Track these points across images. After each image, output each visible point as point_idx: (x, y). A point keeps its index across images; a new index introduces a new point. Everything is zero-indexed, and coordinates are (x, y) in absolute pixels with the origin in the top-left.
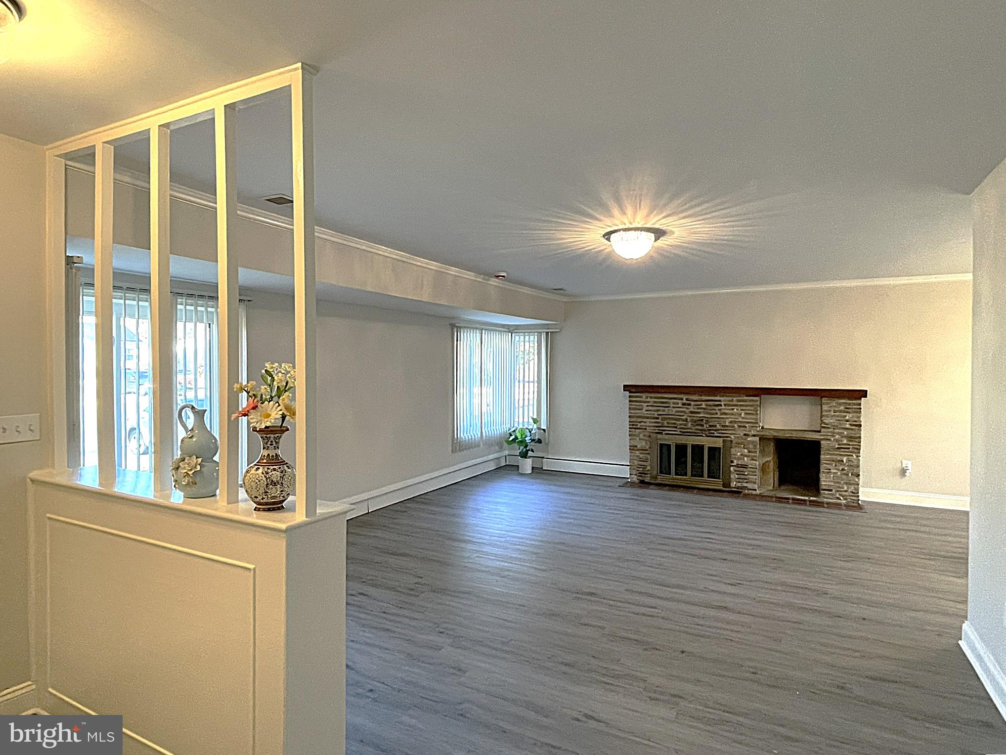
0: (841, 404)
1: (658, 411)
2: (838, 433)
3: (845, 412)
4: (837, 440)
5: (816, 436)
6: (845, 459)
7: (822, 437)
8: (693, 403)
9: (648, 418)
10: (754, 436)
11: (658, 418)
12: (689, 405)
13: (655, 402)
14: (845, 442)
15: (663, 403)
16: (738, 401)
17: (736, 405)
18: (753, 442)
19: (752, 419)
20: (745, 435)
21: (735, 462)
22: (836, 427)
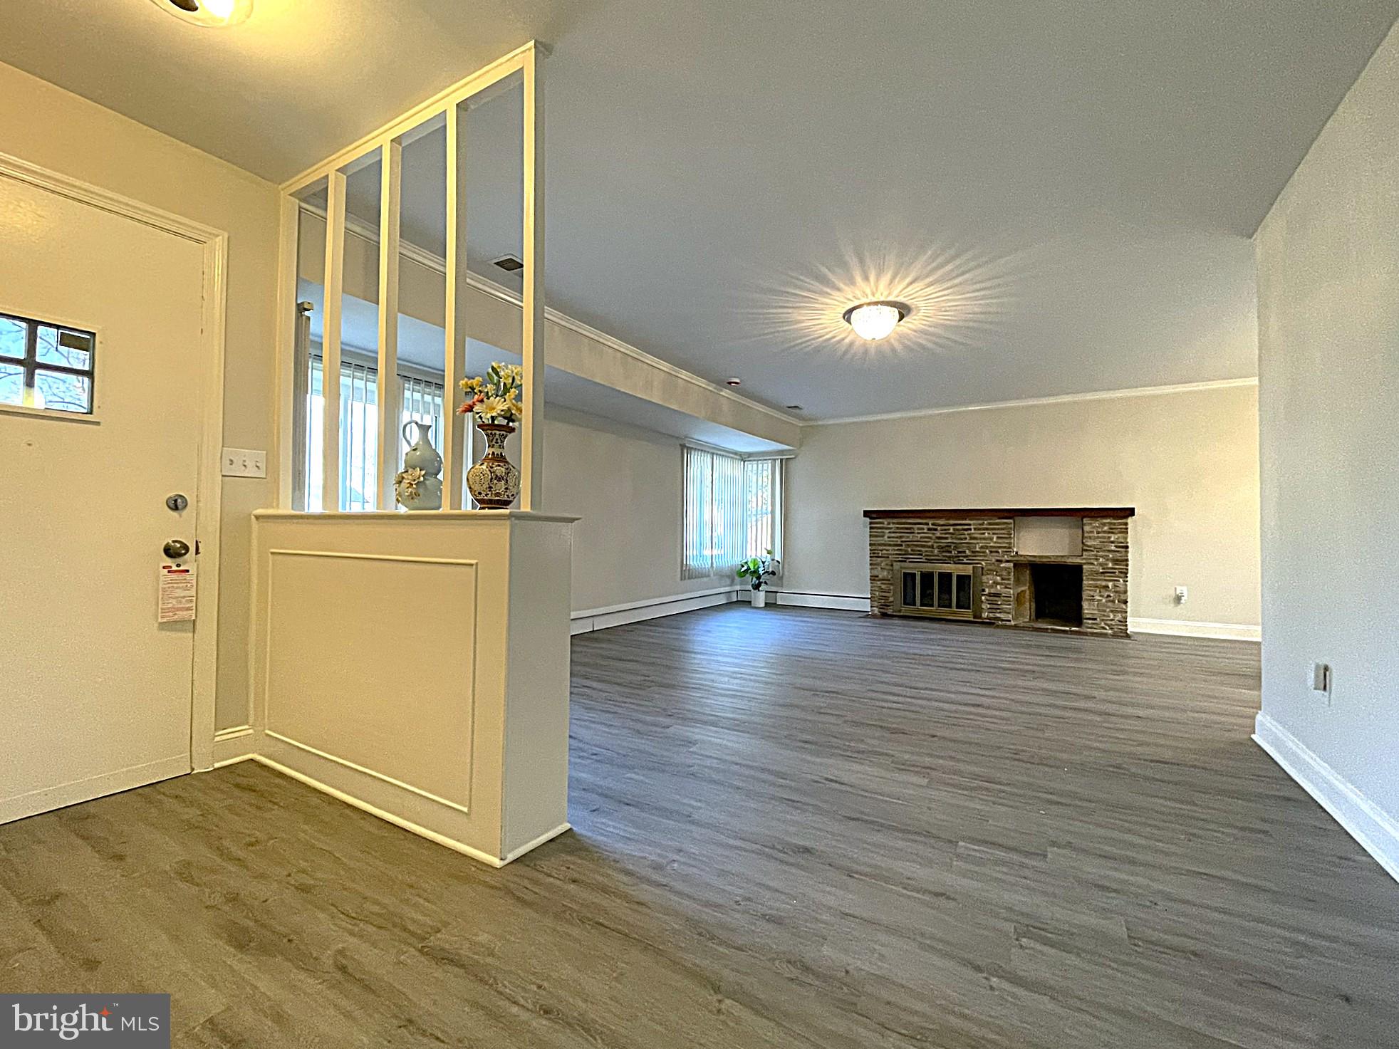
0: (1104, 524)
1: (901, 537)
2: (1102, 557)
3: (1109, 533)
4: (1101, 564)
5: (1078, 560)
6: (1110, 584)
7: (1084, 561)
8: (939, 528)
9: (890, 545)
10: (1008, 561)
11: (901, 545)
12: (936, 530)
13: (898, 528)
14: (1110, 565)
15: (907, 529)
16: (990, 524)
17: (987, 529)
18: (1006, 569)
19: (1004, 543)
20: (997, 561)
21: (987, 590)
22: (1099, 549)
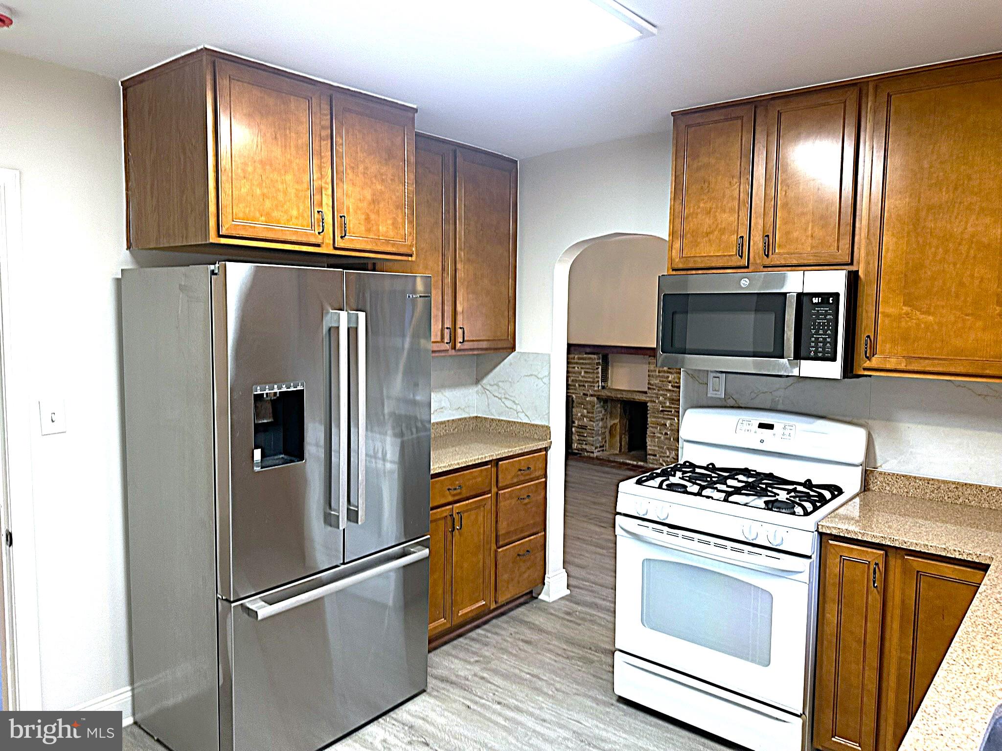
2: (662, 395)
3: (668, 372)
4: (660, 403)
5: (643, 398)
6: (668, 423)
7: (648, 399)
10: (592, 395)
14: (668, 404)
16: (579, 359)
17: (577, 363)
18: (590, 402)
19: (589, 377)
20: (584, 394)
21: (576, 422)
22: (660, 388)
